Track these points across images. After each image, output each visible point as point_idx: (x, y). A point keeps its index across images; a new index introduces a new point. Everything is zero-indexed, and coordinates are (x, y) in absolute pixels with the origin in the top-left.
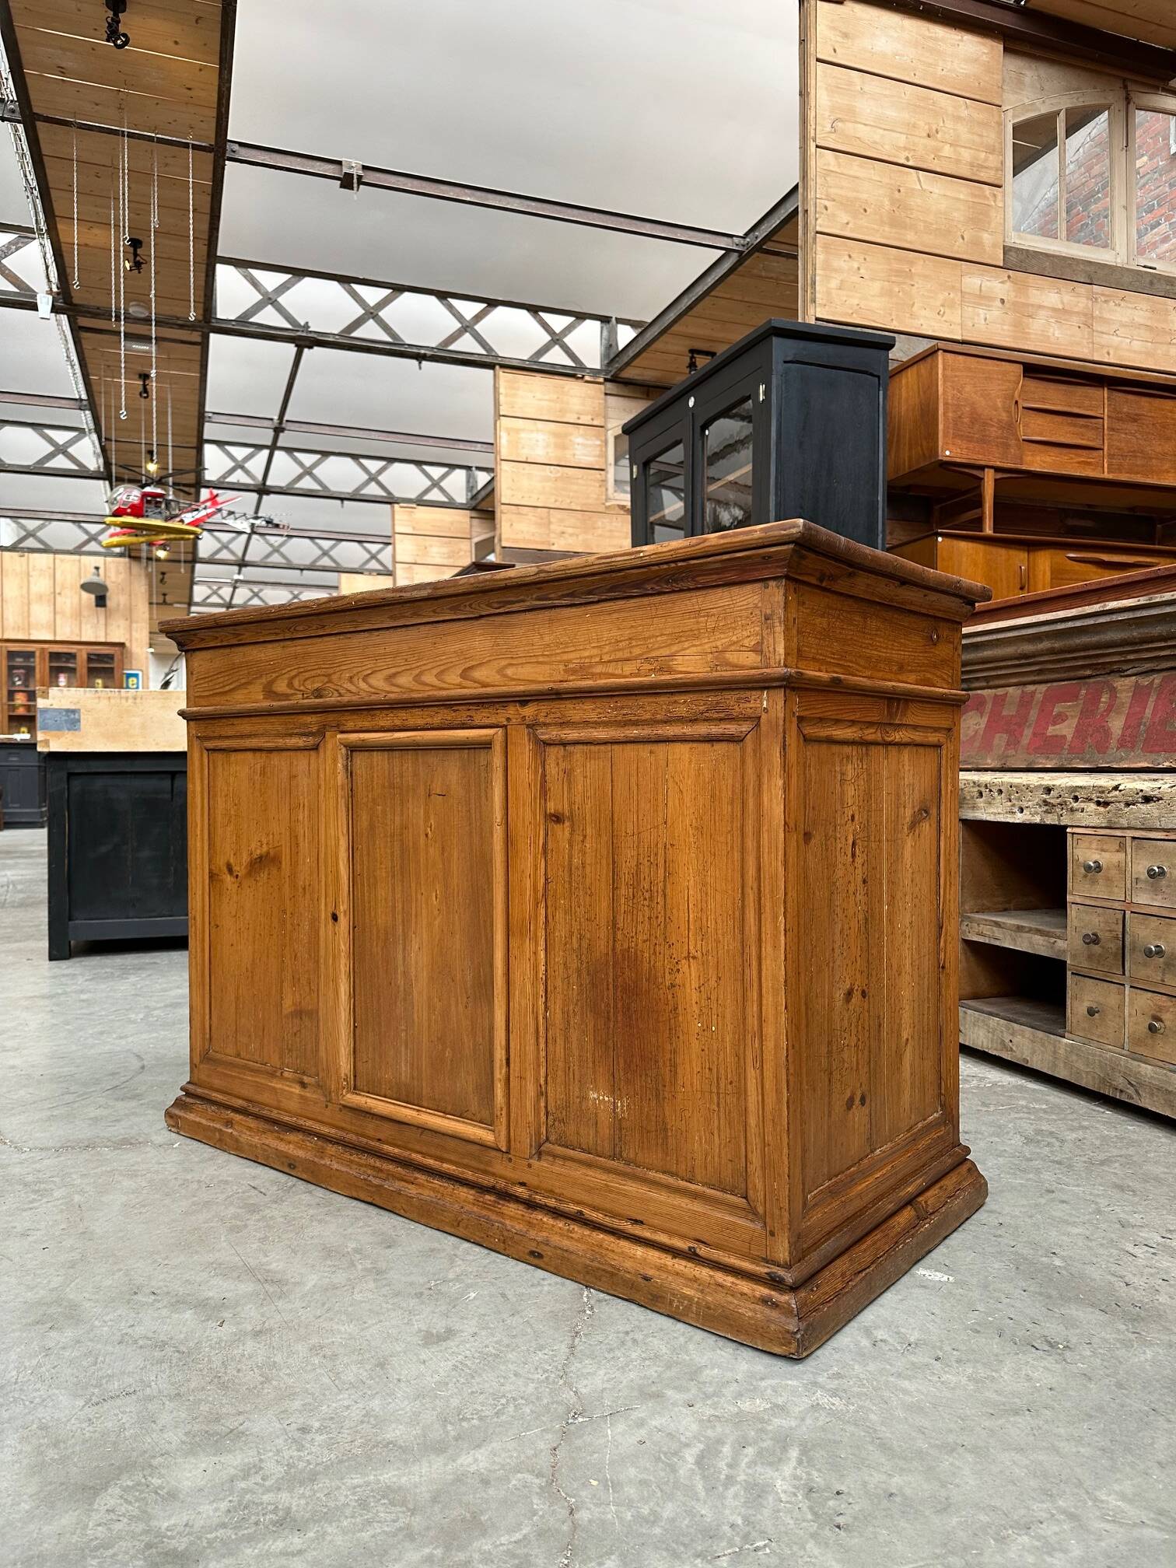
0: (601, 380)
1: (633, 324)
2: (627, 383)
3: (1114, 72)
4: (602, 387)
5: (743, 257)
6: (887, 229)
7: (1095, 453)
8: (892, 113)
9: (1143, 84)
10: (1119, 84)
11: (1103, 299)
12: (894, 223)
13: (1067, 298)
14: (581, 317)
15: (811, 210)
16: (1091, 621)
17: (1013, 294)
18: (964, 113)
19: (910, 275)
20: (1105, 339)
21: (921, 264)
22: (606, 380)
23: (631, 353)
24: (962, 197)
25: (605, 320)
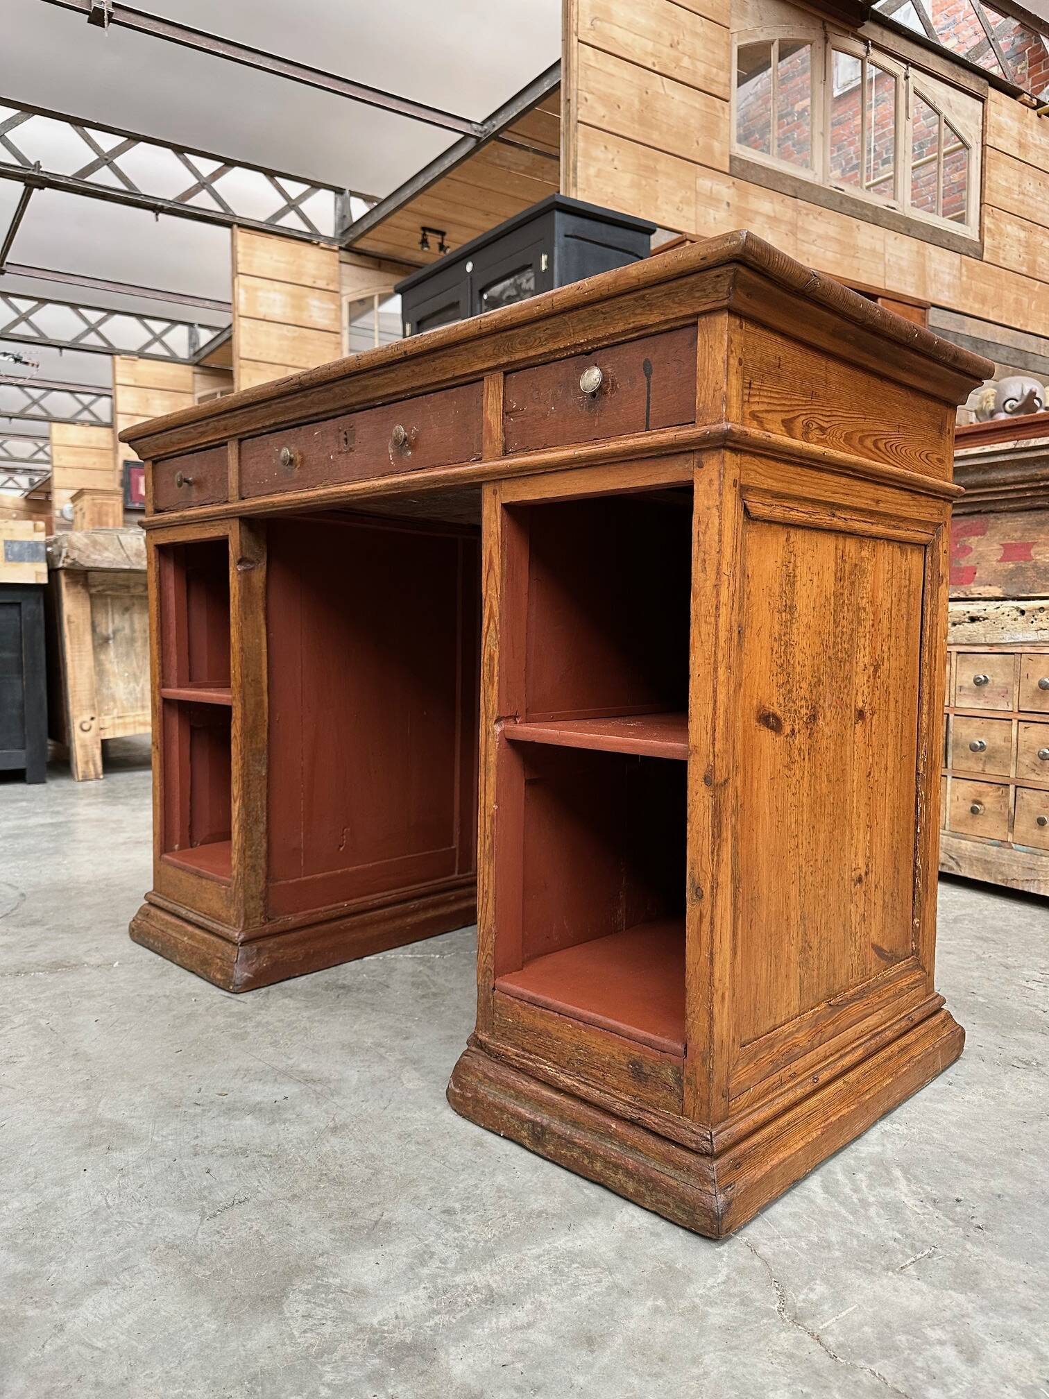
0: (336, 248)
1: (367, 199)
2: (360, 253)
3: (818, 14)
4: (337, 254)
5: (480, 143)
6: (636, 126)
8: (642, 20)
9: (838, 27)
10: (820, 24)
11: (805, 212)
12: (642, 122)
13: (778, 207)
14: (316, 186)
15: (573, 100)
17: (736, 199)
18: (700, 30)
19: (654, 171)
20: (806, 247)
21: (665, 163)
22: (341, 248)
23: (366, 225)
24: (697, 105)
25: (339, 191)
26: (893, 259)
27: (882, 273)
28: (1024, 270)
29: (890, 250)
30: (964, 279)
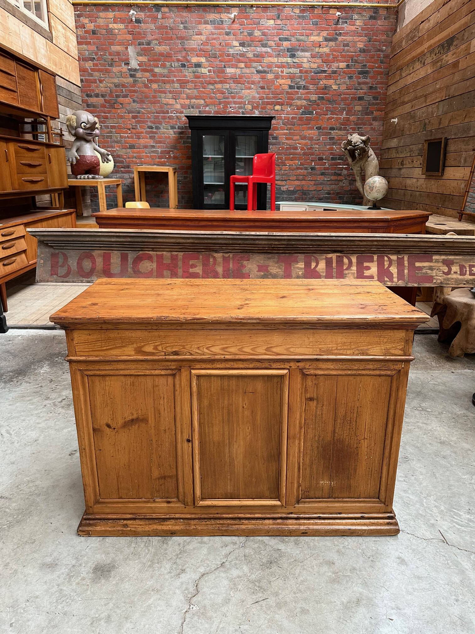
7: (16, 94)
16: (215, 236)
26: (23, 38)
27: (21, 46)
28: (66, 50)
29: (21, 32)
30: (48, 52)
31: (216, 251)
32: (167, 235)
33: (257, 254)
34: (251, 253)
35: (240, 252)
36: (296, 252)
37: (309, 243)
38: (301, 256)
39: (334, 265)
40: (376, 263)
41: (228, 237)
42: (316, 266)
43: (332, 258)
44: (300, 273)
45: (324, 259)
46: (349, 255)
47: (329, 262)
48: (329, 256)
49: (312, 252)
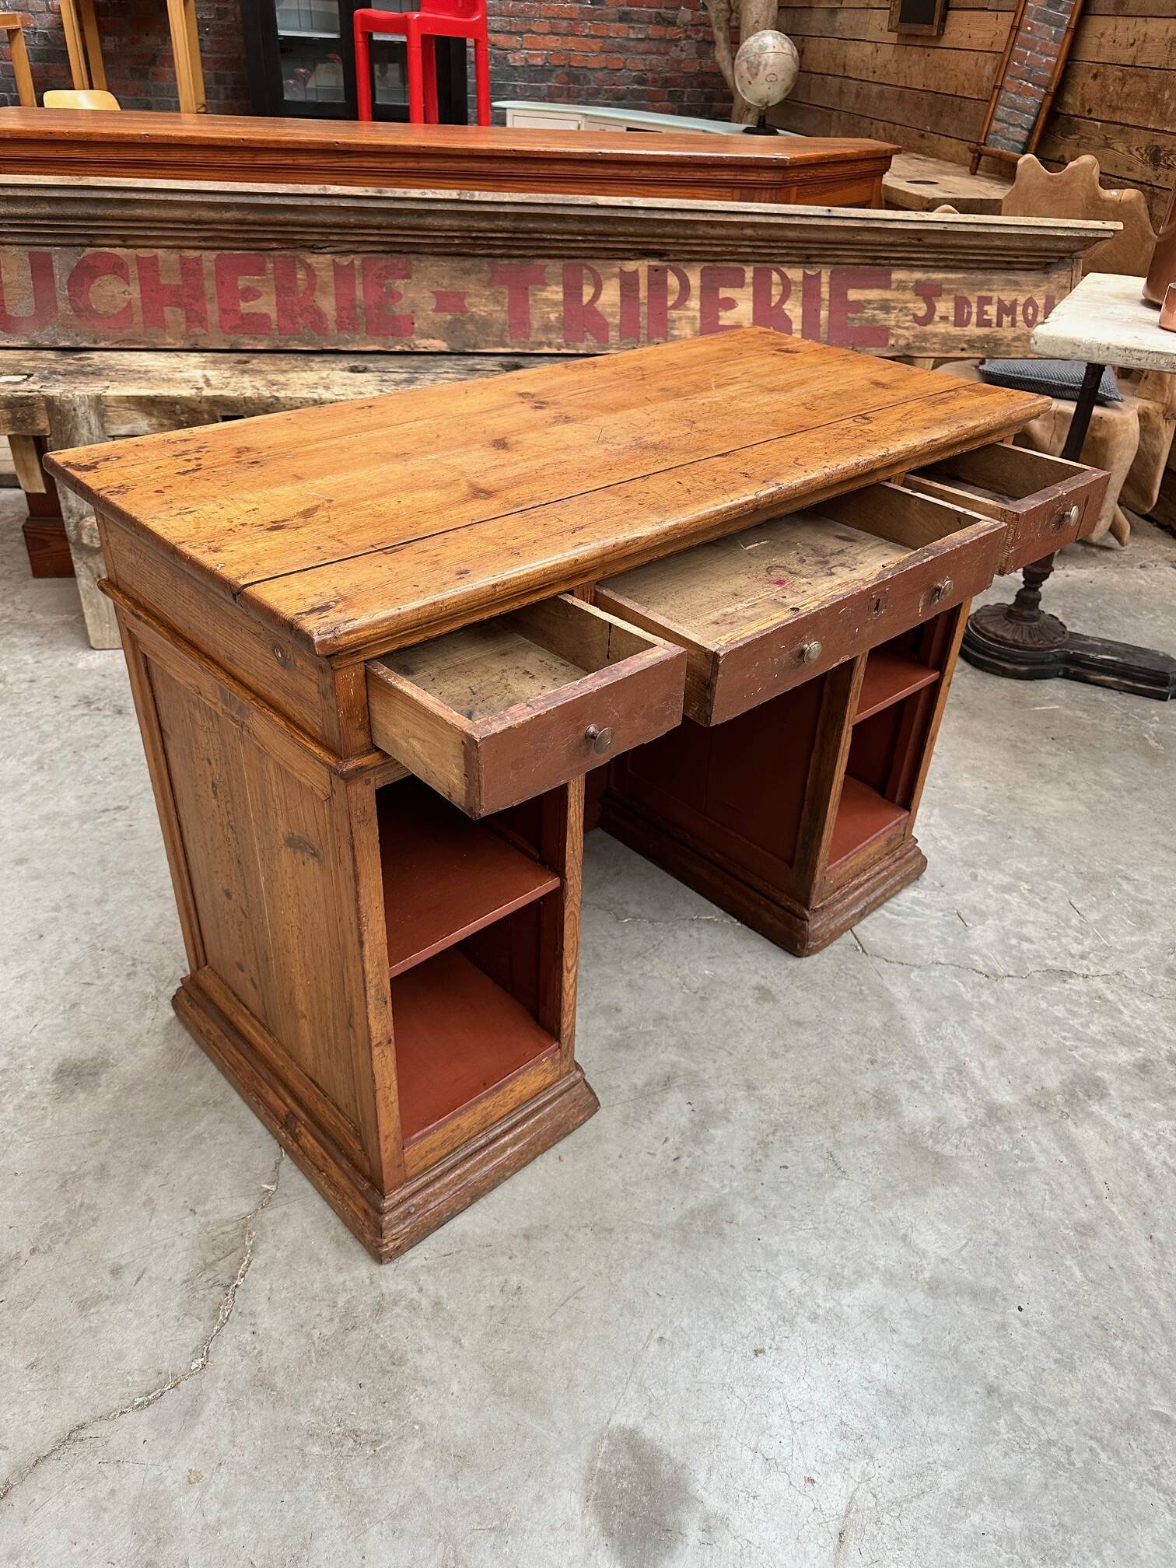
31: (313, 249)
32: (162, 197)
33: (431, 258)
34: (413, 256)
35: (383, 252)
36: (540, 252)
37: (575, 227)
38: (554, 267)
39: (643, 293)
40: (751, 289)
41: (344, 203)
42: (596, 296)
43: (636, 272)
44: (553, 317)
45: (615, 275)
46: (681, 265)
47: (628, 285)
48: (631, 266)
49: (583, 253)
